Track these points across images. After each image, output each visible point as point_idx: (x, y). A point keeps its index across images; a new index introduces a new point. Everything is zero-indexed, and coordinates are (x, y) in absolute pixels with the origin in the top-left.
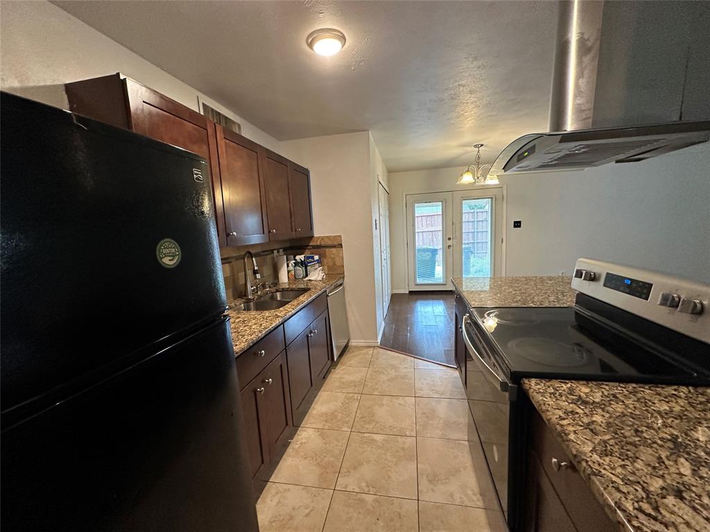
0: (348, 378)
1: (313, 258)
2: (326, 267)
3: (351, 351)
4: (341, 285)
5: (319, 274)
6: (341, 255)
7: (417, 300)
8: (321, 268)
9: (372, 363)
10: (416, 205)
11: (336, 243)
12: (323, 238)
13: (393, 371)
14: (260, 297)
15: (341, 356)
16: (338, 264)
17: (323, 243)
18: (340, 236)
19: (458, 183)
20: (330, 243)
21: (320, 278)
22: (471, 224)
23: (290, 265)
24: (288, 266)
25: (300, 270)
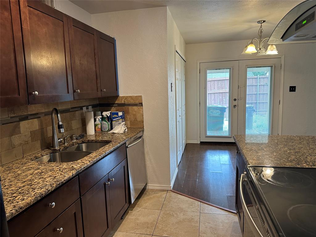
0: (142, 219)
1: (117, 114)
2: (129, 122)
3: (147, 194)
4: (140, 137)
5: (121, 128)
6: (141, 112)
7: (206, 150)
8: (124, 123)
9: (164, 206)
10: (208, 71)
11: (137, 102)
12: (126, 98)
13: (182, 214)
14: (66, 148)
15: (138, 198)
16: (139, 120)
17: (126, 102)
18: (141, 96)
19: (243, 53)
20: (132, 102)
21: (122, 132)
22: (254, 87)
23: (97, 120)
24: (95, 120)
25: (106, 125)
